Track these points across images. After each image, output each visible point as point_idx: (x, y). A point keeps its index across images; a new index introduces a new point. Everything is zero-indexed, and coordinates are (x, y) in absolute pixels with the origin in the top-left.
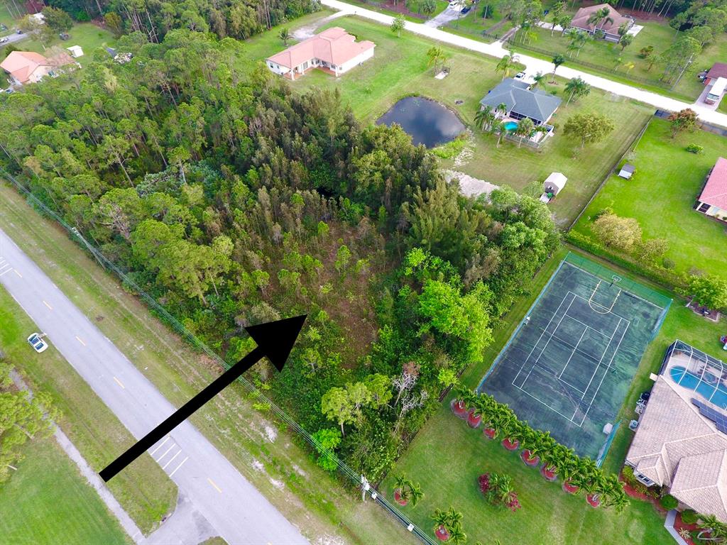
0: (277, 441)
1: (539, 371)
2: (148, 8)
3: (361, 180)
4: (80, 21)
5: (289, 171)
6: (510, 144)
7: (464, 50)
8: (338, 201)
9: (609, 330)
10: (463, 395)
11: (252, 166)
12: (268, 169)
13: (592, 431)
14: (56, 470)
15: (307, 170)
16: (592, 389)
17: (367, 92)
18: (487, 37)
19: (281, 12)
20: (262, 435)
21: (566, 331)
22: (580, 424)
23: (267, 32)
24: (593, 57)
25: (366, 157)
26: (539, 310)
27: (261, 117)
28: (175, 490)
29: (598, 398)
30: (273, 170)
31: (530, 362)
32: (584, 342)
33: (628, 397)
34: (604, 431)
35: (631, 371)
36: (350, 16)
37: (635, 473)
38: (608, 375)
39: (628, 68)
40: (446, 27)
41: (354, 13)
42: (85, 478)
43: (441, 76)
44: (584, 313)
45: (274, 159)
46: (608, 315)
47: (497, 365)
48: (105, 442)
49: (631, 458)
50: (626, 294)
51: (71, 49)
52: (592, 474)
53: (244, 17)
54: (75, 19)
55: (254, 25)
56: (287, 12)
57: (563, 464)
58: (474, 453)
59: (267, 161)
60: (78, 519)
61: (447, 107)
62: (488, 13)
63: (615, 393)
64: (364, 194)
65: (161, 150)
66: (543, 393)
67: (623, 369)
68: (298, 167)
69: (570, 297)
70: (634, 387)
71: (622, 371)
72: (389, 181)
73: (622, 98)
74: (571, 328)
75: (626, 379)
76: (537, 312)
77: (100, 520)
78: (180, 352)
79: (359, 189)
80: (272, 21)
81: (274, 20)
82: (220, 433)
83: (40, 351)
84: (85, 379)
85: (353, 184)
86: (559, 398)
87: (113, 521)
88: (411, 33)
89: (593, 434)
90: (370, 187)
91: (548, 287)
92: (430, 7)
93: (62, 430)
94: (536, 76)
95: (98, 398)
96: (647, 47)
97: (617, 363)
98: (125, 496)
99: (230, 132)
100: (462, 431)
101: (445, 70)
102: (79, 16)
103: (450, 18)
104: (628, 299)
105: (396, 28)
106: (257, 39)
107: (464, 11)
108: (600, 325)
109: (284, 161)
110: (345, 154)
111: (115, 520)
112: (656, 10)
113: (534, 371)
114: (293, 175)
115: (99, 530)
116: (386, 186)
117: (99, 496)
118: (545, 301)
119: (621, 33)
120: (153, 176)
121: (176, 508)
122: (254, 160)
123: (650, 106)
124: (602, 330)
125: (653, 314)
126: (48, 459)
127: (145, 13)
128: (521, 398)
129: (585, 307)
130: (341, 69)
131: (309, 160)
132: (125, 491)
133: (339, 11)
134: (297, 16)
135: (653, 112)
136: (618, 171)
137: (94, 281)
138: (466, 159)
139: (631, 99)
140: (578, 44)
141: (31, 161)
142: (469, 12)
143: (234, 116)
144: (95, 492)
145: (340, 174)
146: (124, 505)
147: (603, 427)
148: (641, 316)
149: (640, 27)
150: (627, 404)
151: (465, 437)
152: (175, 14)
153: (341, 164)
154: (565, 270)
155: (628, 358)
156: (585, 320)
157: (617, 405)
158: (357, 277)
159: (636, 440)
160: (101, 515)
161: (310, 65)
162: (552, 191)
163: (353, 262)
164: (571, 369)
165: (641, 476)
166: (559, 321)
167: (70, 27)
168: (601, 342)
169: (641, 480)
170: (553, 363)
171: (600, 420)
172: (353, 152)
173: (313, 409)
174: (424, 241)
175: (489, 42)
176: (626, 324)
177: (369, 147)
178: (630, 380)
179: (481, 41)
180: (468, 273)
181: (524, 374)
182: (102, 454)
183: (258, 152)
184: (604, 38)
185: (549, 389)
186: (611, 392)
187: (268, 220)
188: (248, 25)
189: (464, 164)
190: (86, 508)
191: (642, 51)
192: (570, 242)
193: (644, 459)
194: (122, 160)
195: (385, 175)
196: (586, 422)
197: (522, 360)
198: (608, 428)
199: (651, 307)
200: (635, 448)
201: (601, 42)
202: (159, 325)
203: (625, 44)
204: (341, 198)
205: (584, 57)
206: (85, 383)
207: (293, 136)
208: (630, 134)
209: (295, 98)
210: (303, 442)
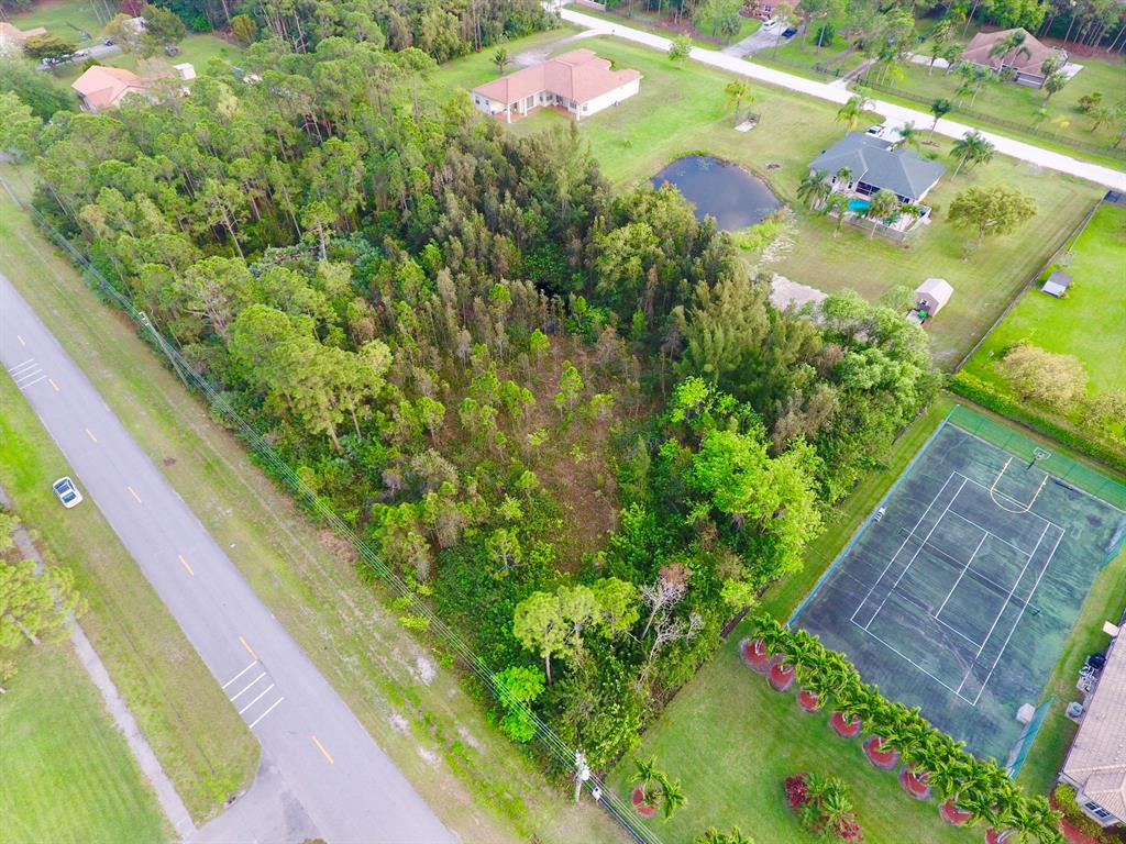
0: (434, 683)
1: (899, 602)
2: (297, 10)
3: (607, 269)
4: (197, 31)
5: (490, 251)
6: (857, 230)
7: (785, 91)
8: (567, 302)
9: (1027, 541)
10: (764, 629)
11: (432, 240)
12: (457, 245)
13: (996, 715)
14: (67, 699)
15: (519, 253)
16: (996, 642)
17: (626, 145)
18: (821, 72)
19: (499, 25)
20: (412, 671)
21: (949, 537)
22: (973, 699)
23: (475, 55)
24: (997, 109)
25: (617, 232)
26: (901, 498)
27: (453, 166)
28: (256, 752)
29: (1007, 657)
30: (466, 249)
31: (883, 585)
32: (982, 559)
33: (1064, 661)
34: (1018, 716)
35: (1067, 614)
36: (604, 37)
37: (1081, 800)
38: (1024, 618)
39: (1057, 126)
40: (758, 56)
41: (610, 33)
42: (110, 715)
43: (745, 127)
44: (981, 510)
45: (468, 228)
46: (1025, 516)
47: (824, 586)
48: (152, 660)
49: (1074, 769)
50: (1057, 483)
51: (178, 67)
52: (1001, 791)
53: (441, 29)
54: (189, 27)
55: (456, 41)
56: (506, 27)
57: (946, 768)
58: (779, 735)
59: (458, 233)
60: (90, 785)
61: (754, 172)
62: (824, 39)
63: (1038, 652)
64: (609, 294)
65: (292, 209)
66: (907, 640)
67: (1052, 610)
68: (505, 246)
69: (957, 481)
70: (1073, 645)
71: (1051, 613)
72: (652, 274)
73: (1047, 171)
74: (957, 533)
75: (1059, 628)
76: (897, 501)
77: (126, 789)
78: (290, 523)
79: (603, 284)
80: (482, 39)
81: (486, 37)
82: (341, 661)
83: (69, 505)
84: (133, 556)
85: (593, 276)
86: (935, 651)
87: (148, 795)
88: (699, 64)
89: (999, 721)
90: (621, 282)
91: (918, 461)
92: (732, 26)
93: (86, 634)
94: (903, 129)
95: (149, 588)
96: (1091, 96)
97: (1042, 599)
98: (172, 753)
99: (402, 186)
100: (758, 693)
101: (753, 119)
102: (197, 22)
103: (764, 45)
104: (1061, 491)
105: (675, 54)
106: (458, 63)
107: (788, 34)
108: (1010, 532)
109: (485, 233)
110: (583, 230)
111: (150, 793)
112: (1105, 42)
113: (889, 600)
114: (497, 257)
115: (122, 808)
116: (647, 280)
117: (129, 750)
118: (911, 485)
119: (1047, 71)
120: (278, 250)
121: (255, 783)
122: (437, 230)
123: (1096, 185)
124: (1013, 541)
125: (1107, 519)
126: (57, 679)
127: (292, 18)
128: (866, 646)
129: (983, 499)
130: (585, 109)
131: (524, 236)
132: (173, 746)
133: (587, 29)
134: (523, 34)
135: (1102, 194)
136: (1043, 283)
137: (167, 404)
138: (781, 251)
139: (1062, 173)
140: (973, 87)
141: (92, 211)
142: (793, 36)
143: (412, 160)
144: (125, 741)
145: (573, 260)
146: (169, 770)
147: (1016, 710)
148: (1086, 521)
149: (1077, 67)
150: (1061, 671)
151: (763, 704)
152: (337, 20)
153: (576, 244)
154: (947, 436)
155: (1062, 592)
156: (985, 521)
157: (1042, 672)
158: (590, 423)
159: (1081, 739)
160: (127, 780)
161: (536, 102)
162: (927, 309)
163: (585, 400)
164: (958, 603)
165: (1091, 806)
166: (936, 520)
167: (181, 37)
168: (1012, 560)
169: (1091, 814)
170: (924, 589)
171: (1011, 697)
172: (596, 226)
173: (501, 634)
174: (708, 368)
175: (825, 81)
176: (1057, 534)
177: (623, 219)
178: (1066, 631)
179: (813, 79)
180: (781, 423)
181: (873, 605)
182: (144, 680)
183: (443, 217)
184: (1016, 80)
185: (918, 634)
186: (1030, 647)
187: (452, 323)
188: (446, 42)
189: (778, 259)
190: (106, 768)
191: (1082, 101)
192: (958, 390)
193: (1097, 773)
194: (232, 220)
195: (647, 262)
196: (986, 699)
197: (870, 580)
198: (1026, 712)
199: (1102, 507)
200: (1080, 752)
201: (1012, 85)
202: (260, 479)
203: (1052, 88)
204: (572, 297)
205: (983, 108)
206: (132, 561)
207: (502, 199)
208: (1062, 226)
209: (509, 142)
210: (479, 688)
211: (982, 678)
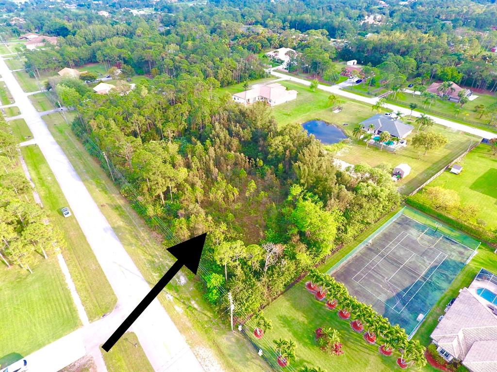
0: (185, 286)
1: (374, 275)
2: (174, 67)
3: (271, 150)
4: (139, 74)
5: (229, 144)
6: (376, 147)
7: (354, 100)
8: (256, 162)
9: (431, 258)
12: (218, 140)
13: (408, 318)
15: (241, 145)
16: (412, 292)
17: (288, 115)
20: (177, 280)
21: (398, 254)
24: (440, 109)
25: (277, 138)
26: (380, 239)
27: (219, 114)
28: (116, 301)
29: (416, 298)
31: (368, 268)
32: (410, 262)
33: (440, 302)
34: (417, 319)
35: (444, 285)
36: (286, 81)
37: (439, 349)
38: (425, 285)
39: (464, 115)
40: (344, 89)
42: (67, 284)
43: (337, 111)
44: (414, 245)
45: (222, 135)
46: (431, 249)
48: (84, 268)
49: (433, 336)
50: (447, 239)
51: (131, 85)
53: (225, 75)
56: (250, 76)
58: (316, 316)
60: (55, 305)
61: (338, 126)
62: (372, 83)
63: (430, 297)
65: (161, 127)
66: (374, 288)
67: (438, 283)
69: (403, 235)
70: (445, 296)
72: (288, 153)
73: (459, 131)
74: (401, 253)
75: (440, 290)
76: (378, 240)
77: (67, 309)
80: (240, 79)
81: (242, 79)
86: (385, 293)
87: (75, 310)
88: (322, 91)
89: (409, 320)
90: (276, 156)
92: (335, 78)
94: (397, 113)
96: (479, 106)
97: (434, 279)
98: (86, 298)
99: (201, 120)
100: (310, 301)
101: (340, 109)
102: (139, 71)
103: (348, 85)
104: (448, 241)
105: (312, 87)
106: (231, 87)
107: (358, 82)
108: (424, 254)
109: (228, 137)
111: (76, 309)
113: (369, 273)
114: (232, 146)
115: (65, 313)
116: (286, 154)
117: (71, 295)
118: (385, 235)
122: (211, 135)
124: (425, 257)
125: (466, 253)
128: (357, 289)
129: (414, 242)
130: (275, 103)
132: (87, 296)
133: (280, 78)
135: (481, 140)
136: (450, 169)
138: (344, 153)
139: (465, 132)
140: (429, 101)
141: (93, 122)
142: (360, 83)
144: (70, 292)
146: (84, 303)
147: (417, 317)
148: (457, 253)
149: (476, 97)
151: (312, 305)
154: (402, 219)
155: (443, 277)
156: (414, 249)
157: (430, 305)
158: (259, 203)
159: (440, 325)
160: (68, 305)
161: (257, 99)
162: (400, 175)
163: (257, 191)
164: (398, 277)
165: (442, 352)
166: (392, 248)
167: (133, 76)
168: (423, 264)
170: (385, 271)
171: (416, 312)
172: (269, 136)
175: (370, 97)
176: (444, 257)
178: (443, 291)
179: (366, 96)
180: (329, 203)
181: (362, 274)
182: (80, 274)
183: (213, 131)
184: (449, 100)
185: (379, 286)
186: (427, 296)
188: (227, 80)
189: (343, 155)
190: (62, 300)
193: (444, 337)
195: (285, 149)
196: (404, 311)
197: (363, 265)
198: (421, 317)
199: (465, 248)
200: (439, 330)
201: (447, 102)
203: (463, 102)
205: (435, 109)
211: (404, 304)
